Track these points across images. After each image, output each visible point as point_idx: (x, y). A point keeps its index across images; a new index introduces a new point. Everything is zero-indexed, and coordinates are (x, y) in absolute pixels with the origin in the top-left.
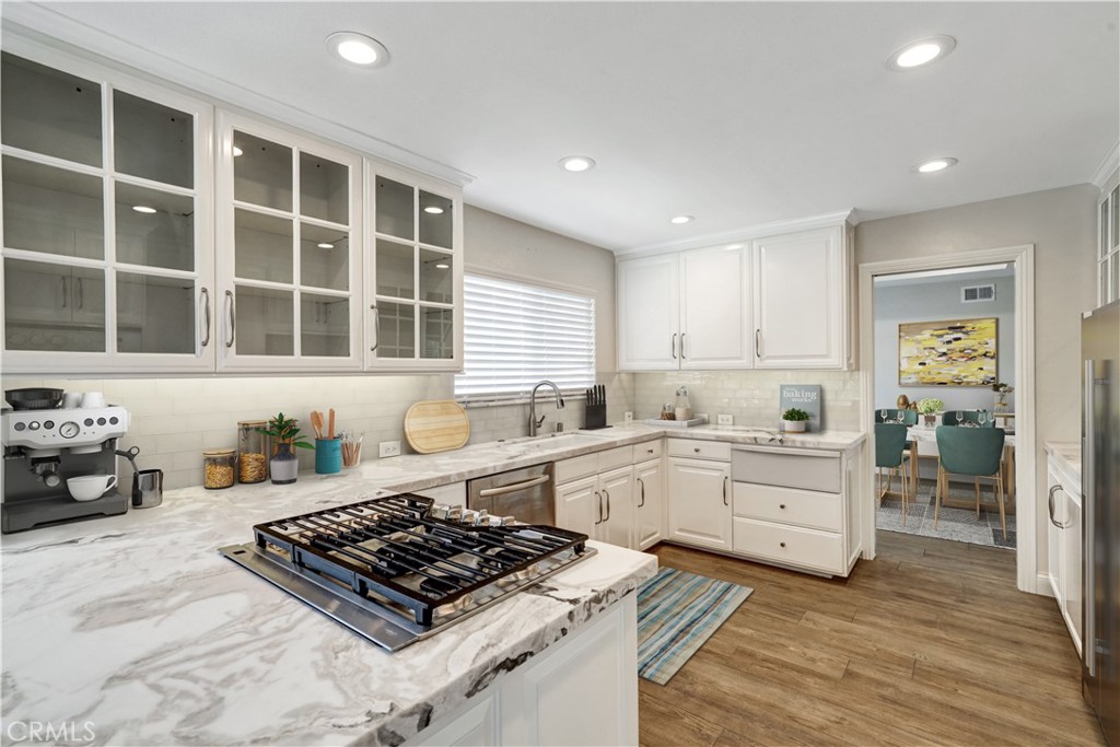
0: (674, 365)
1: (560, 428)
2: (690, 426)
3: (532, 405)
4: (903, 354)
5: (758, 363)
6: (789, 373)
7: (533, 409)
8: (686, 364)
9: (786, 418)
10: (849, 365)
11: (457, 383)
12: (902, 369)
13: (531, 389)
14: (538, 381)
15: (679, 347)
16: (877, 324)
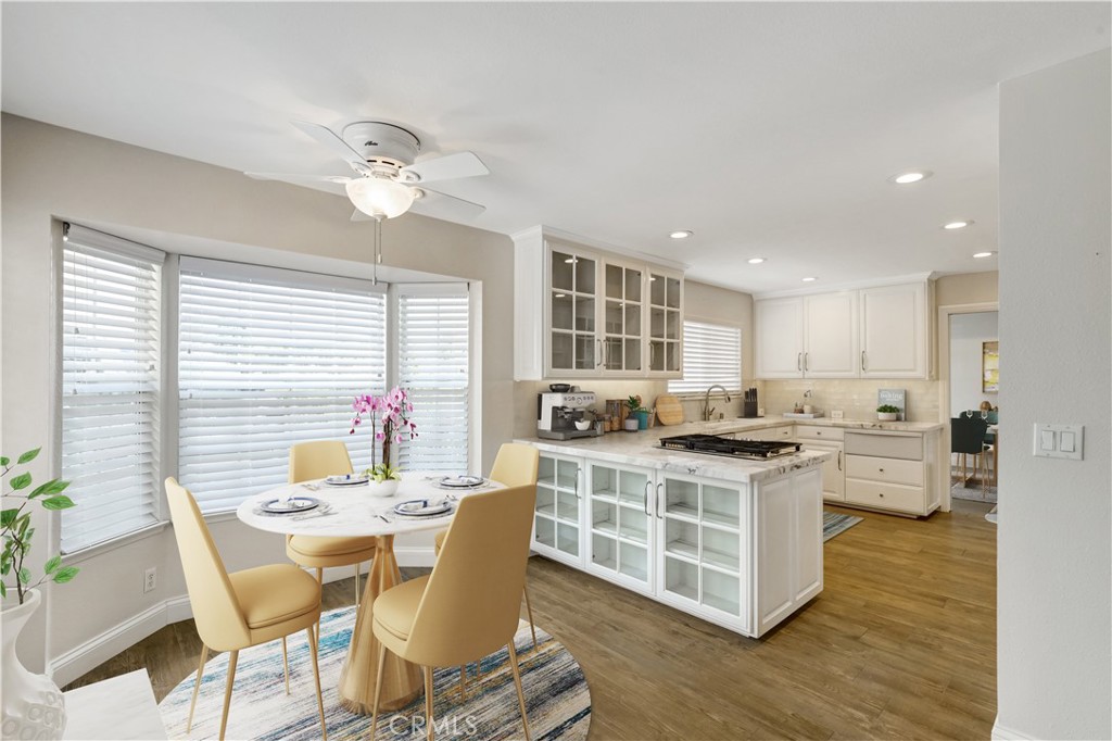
0: (800, 375)
1: (722, 416)
2: (815, 417)
3: (707, 401)
4: (987, 367)
5: (863, 374)
6: (886, 382)
7: (707, 403)
8: (807, 375)
9: (880, 410)
10: (931, 377)
11: (670, 385)
12: (986, 380)
13: (706, 390)
14: (711, 385)
15: (804, 362)
16: (952, 341)
